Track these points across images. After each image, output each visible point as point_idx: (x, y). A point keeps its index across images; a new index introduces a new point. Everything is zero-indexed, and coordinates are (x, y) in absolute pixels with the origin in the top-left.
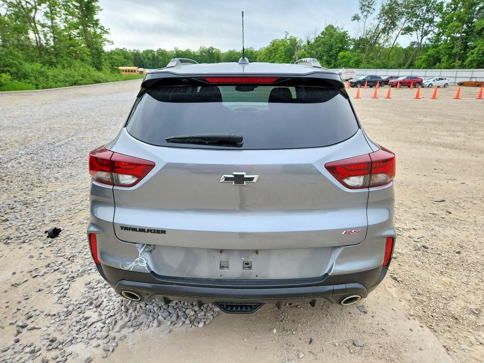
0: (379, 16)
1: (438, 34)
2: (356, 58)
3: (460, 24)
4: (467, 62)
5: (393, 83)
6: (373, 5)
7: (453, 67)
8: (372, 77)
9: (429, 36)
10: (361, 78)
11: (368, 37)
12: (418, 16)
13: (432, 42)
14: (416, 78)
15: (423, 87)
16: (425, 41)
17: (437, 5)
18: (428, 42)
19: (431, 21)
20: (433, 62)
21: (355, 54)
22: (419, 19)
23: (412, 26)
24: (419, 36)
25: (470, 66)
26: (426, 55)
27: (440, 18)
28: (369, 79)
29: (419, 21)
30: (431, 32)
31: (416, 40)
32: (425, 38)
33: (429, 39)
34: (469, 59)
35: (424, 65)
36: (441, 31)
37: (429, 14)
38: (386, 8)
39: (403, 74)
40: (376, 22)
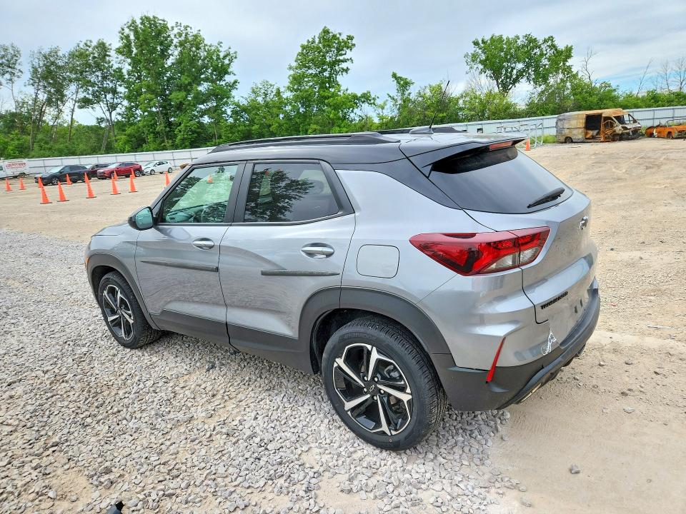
0: (32, 81)
1: (129, 109)
2: (16, 142)
3: (153, 96)
4: (178, 141)
5: (104, 173)
6: (17, 65)
7: (164, 148)
8: (72, 167)
9: (118, 110)
10: (56, 171)
11: (24, 110)
12: (93, 85)
13: (125, 118)
14: (132, 164)
15: (144, 175)
16: (115, 116)
17: (114, 71)
18: (120, 118)
19: (114, 92)
20: (138, 144)
21: (11, 136)
22: (96, 88)
23: (91, 97)
24: (104, 110)
25: (182, 146)
26: (125, 135)
27: (125, 87)
28: (68, 171)
29: (97, 91)
30: (120, 106)
31: (103, 116)
32: (114, 113)
33: (119, 114)
34: (179, 137)
35: (127, 148)
36: (133, 104)
37: (109, 82)
38: (40, 70)
39: (113, 161)
40: (31, 90)
